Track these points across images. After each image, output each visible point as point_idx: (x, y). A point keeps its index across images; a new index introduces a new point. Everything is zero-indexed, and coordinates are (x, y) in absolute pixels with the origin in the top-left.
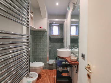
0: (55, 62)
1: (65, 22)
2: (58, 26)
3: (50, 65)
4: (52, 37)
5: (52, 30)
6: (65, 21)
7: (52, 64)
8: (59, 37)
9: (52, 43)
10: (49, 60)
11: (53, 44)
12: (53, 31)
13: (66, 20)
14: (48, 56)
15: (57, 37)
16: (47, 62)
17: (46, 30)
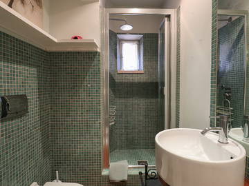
1: (169, 20)
2: (139, 41)
5: (118, 55)
6: (169, 16)
7: (124, 181)
8: (144, 79)
9: (119, 97)
10: (111, 164)
11: (122, 100)
12: (121, 57)
14: (106, 141)
15: (136, 79)
16: (105, 172)
17: (98, 50)
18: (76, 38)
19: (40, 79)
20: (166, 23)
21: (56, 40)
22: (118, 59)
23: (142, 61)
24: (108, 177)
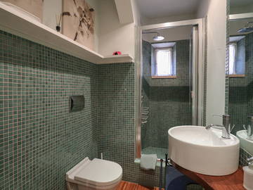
0: (159, 164)
1: (197, 29)
2: (172, 48)
3: (143, 170)
4: (152, 84)
6: (197, 25)
7: (152, 170)
8: (176, 83)
9: (153, 99)
10: (142, 155)
11: (155, 103)
12: (155, 64)
13: (199, 21)
15: (168, 84)
16: (137, 161)
17: (133, 61)
18: (116, 54)
19: (92, 84)
20: (194, 32)
21: (102, 57)
22: (152, 66)
23: (175, 66)
24: (139, 164)
